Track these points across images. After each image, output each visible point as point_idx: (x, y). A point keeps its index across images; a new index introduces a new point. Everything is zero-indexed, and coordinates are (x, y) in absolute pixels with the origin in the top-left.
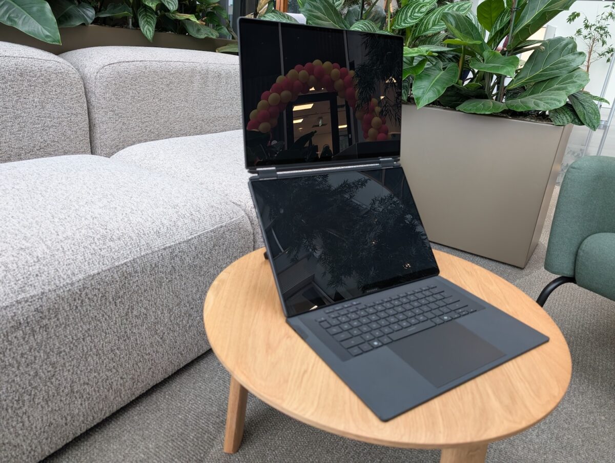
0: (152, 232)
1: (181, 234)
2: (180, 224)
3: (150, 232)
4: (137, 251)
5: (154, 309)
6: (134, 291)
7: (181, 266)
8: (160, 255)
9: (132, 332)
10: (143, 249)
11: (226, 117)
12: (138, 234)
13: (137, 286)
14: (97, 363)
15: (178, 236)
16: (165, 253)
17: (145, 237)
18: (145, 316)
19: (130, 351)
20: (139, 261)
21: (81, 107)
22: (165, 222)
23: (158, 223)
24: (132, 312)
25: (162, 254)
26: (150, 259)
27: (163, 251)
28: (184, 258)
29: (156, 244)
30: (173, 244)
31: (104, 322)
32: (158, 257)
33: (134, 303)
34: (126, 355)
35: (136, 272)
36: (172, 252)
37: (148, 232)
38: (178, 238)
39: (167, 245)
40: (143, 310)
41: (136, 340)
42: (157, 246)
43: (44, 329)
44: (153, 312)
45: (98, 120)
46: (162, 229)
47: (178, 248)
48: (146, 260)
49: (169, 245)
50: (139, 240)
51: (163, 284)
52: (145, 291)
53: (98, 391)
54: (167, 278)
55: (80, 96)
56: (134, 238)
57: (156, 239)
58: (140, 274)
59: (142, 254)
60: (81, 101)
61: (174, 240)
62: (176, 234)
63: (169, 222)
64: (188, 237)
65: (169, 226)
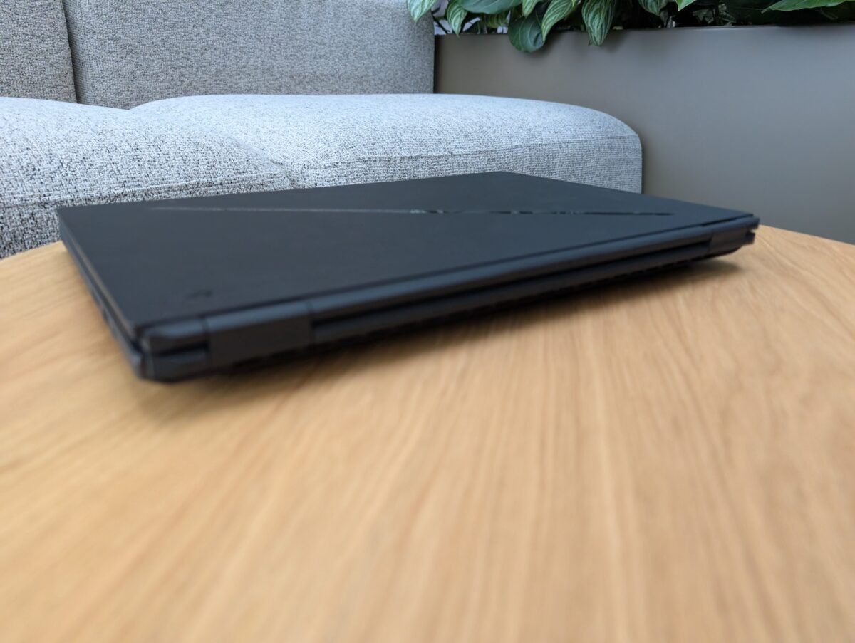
1: (96, 182)
2: (97, 161)
11: (337, 76)
15: (86, 183)
21: (53, 25)
22: (58, 151)
27: (38, 209)
38: (84, 188)
39: (52, 198)
45: (88, 55)
46: (44, 163)
49: (57, 198)
61: (73, 190)
62: (82, 178)
63: (71, 154)
64: (113, 190)
65: (66, 161)
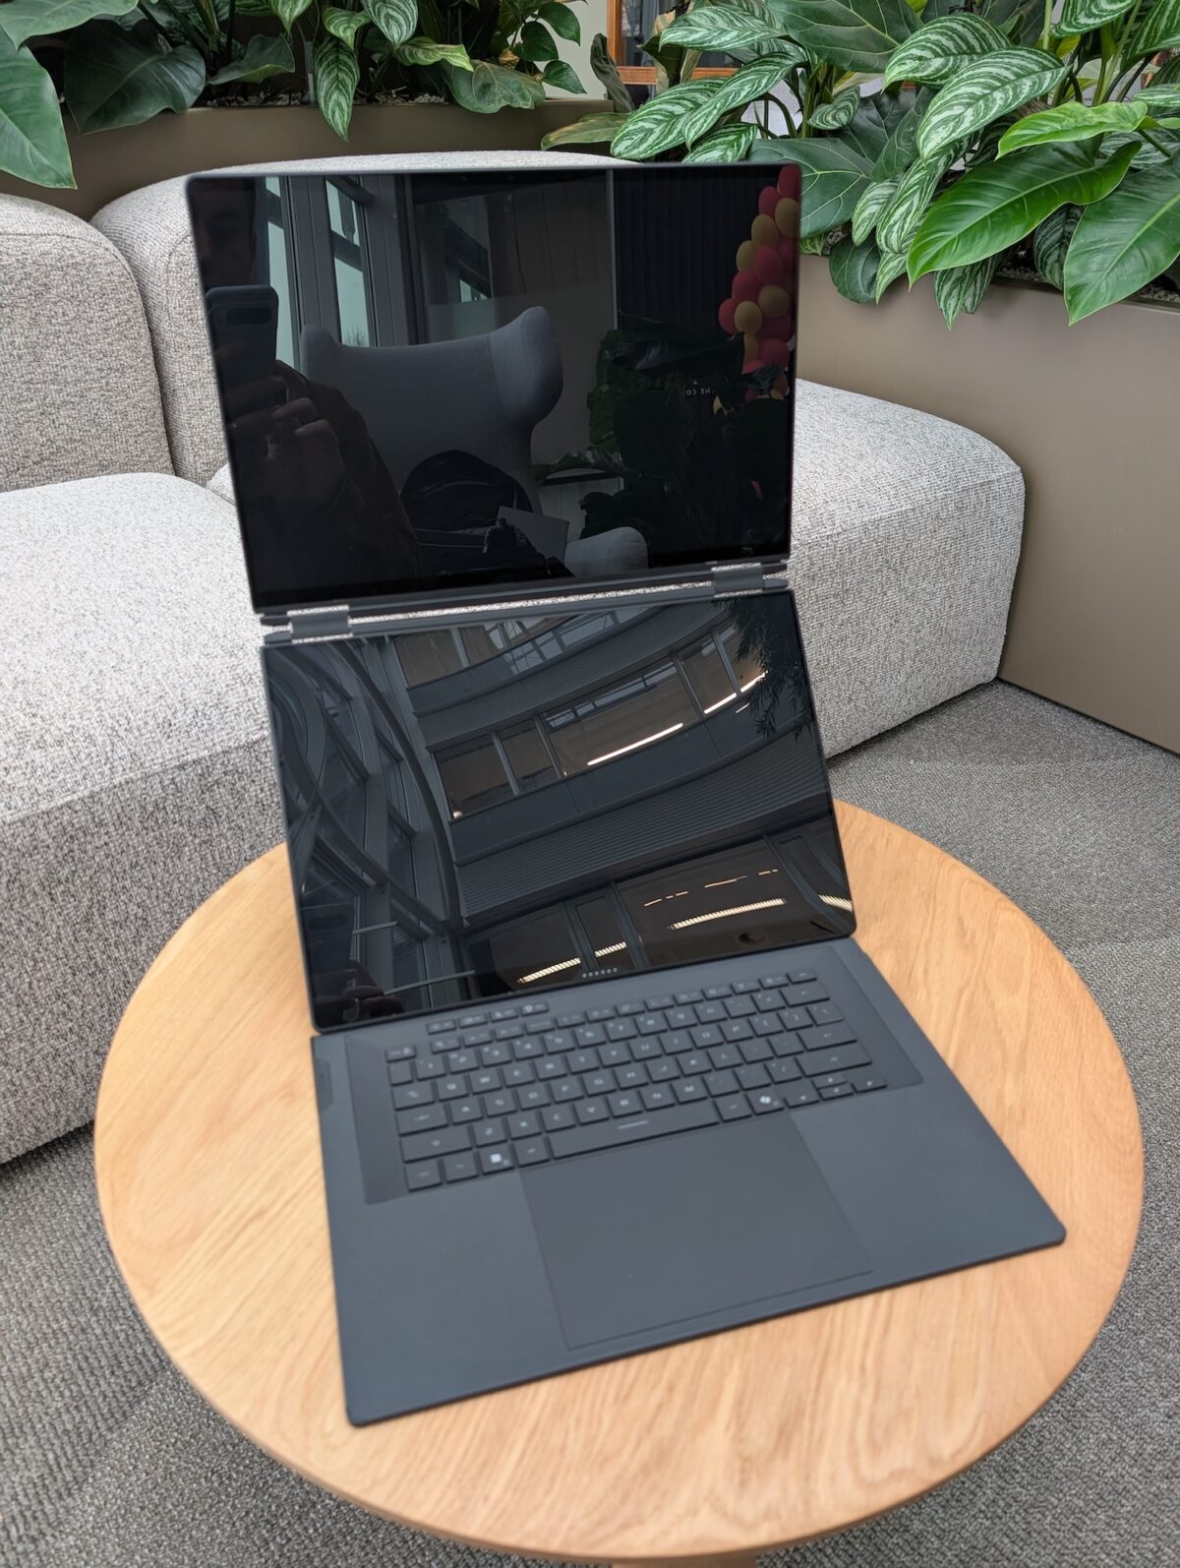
0: (151, 723)
1: (233, 728)
2: (232, 700)
3: (146, 723)
4: (102, 774)
5: (166, 907)
6: (101, 867)
7: (236, 808)
8: (167, 782)
9: (109, 957)
10: (120, 769)
12: (113, 729)
13: (107, 856)
15: (223, 733)
16: (181, 777)
17: (130, 736)
18: (140, 922)
19: (112, 997)
20: (105, 799)
21: (134, 349)
22: (192, 694)
23: (172, 698)
24: (102, 915)
25: (173, 779)
26: (139, 793)
27: (177, 773)
28: (243, 788)
29: (159, 754)
30: (206, 753)
32: (163, 788)
33: (107, 894)
34: (102, 1007)
35: (101, 824)
36: (202, 775)
37: (141, 723)
38: (221, 739)
39: (189, 758)
40: (133, 908)
41: (125, 974)
42: (161, 760)
44: (165, 913)
45: (181, 380)
46: (179, 714)
47: (223, 764)
48: (128, 796)
49: (195, 756)
50: (113, 744)
51: (187, 849)
52: (132, 867)
54: (195, 836)
55: (129, 321)
56: (100, 739)
57: (159, 741)
58: (112, 829)
59: (116, 782)
60: (133, 333)
61: (211, 744)
62: (219, 727)
63: (204, 696)
64: (251, 736)
65: (201, 707)
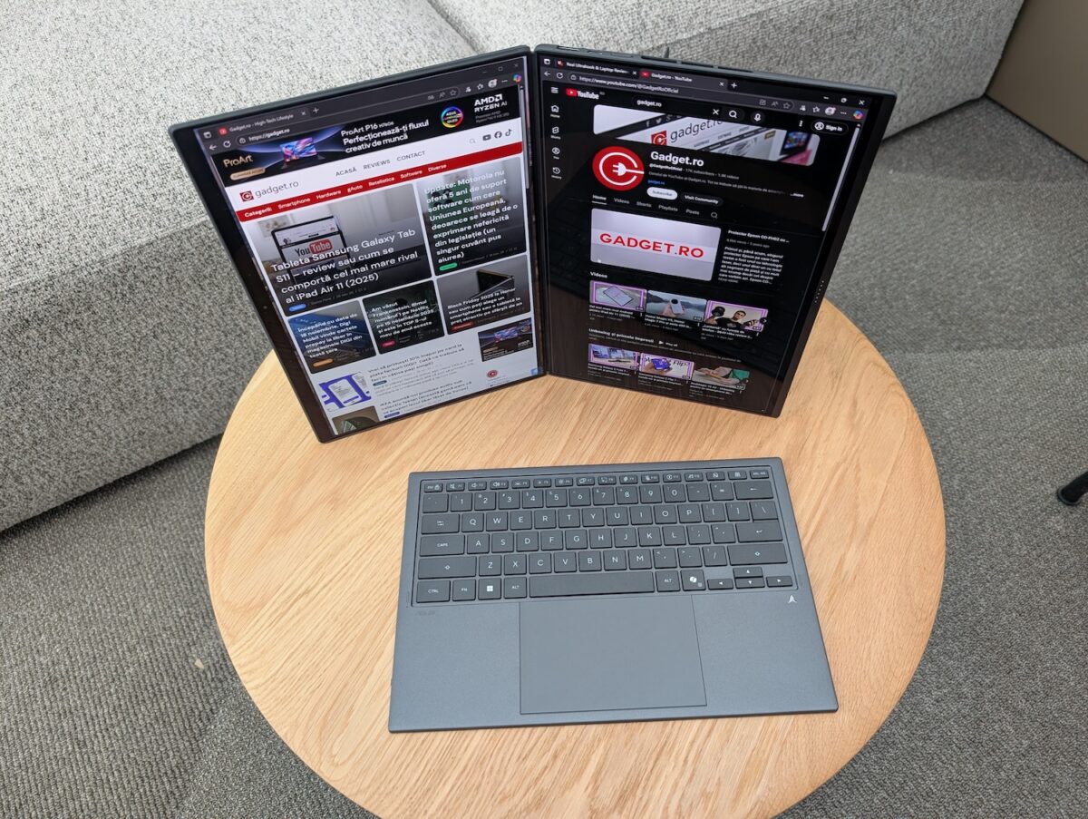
14: (194, 365)
31: (187, 314)
43: (75, 326)
53: (212, 398)
